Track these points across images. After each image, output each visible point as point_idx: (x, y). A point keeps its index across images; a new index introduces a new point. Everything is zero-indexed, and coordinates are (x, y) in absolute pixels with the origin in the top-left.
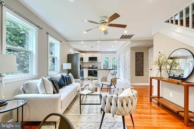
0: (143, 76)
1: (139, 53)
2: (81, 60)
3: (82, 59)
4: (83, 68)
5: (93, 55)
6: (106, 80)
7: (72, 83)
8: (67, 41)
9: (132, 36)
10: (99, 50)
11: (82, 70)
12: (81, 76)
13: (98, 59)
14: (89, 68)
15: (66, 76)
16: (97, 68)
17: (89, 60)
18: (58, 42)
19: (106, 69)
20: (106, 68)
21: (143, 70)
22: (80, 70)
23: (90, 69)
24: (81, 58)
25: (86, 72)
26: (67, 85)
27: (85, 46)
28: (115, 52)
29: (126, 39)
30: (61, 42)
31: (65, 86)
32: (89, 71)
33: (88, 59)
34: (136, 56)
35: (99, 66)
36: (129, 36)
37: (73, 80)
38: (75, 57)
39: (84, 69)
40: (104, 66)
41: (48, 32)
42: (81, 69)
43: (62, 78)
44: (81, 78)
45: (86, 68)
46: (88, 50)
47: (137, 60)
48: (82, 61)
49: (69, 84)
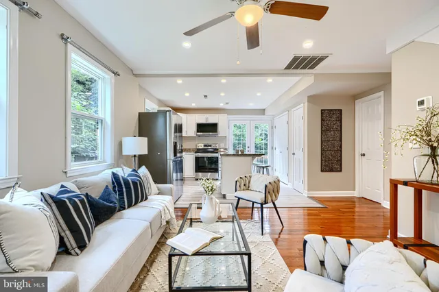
0: (341, 171)
1: (332, 110)
2: (175, 132)
3: (179, 129)
4: (182, 151)
5: (207, 119)
6: (247, 187)
7: (146, 199)
8: (136, 75)
9: (322, 59)
10: (221, 105)
11: (178, 155)
12: (177, 172)
13: (220, 128)
14: (198, 151)
15: (129, 175)
16: (216, 151)
17: (198, 132)
18: (109, 76)
19: (243, 155)
20: (242, 152)
21: (341, 156)
22: (172, 157)
23: (200, 155)
24: (176, 125)
25: (189, 161)
26: (128, 207)
27: (187, 94)
28: (263, 112)
29: (303, 71)
30: (116, 74)
31: (124, 209)
32: (197, 159)
33: (194, 128)
34: (322, 120)
35: (222, 145)
36: (313, 58)
37: (153, 187)
38: (160, 121)
39: (184, 153)
40: (234, 146)
41: (66, 34)
42: (175, 155)
43: (113, 183)
44: (177, 176)
45: (188, 150)
46: (194, 105)
47: (325, 130)
48: (178, 134)
49: (136, 203)
